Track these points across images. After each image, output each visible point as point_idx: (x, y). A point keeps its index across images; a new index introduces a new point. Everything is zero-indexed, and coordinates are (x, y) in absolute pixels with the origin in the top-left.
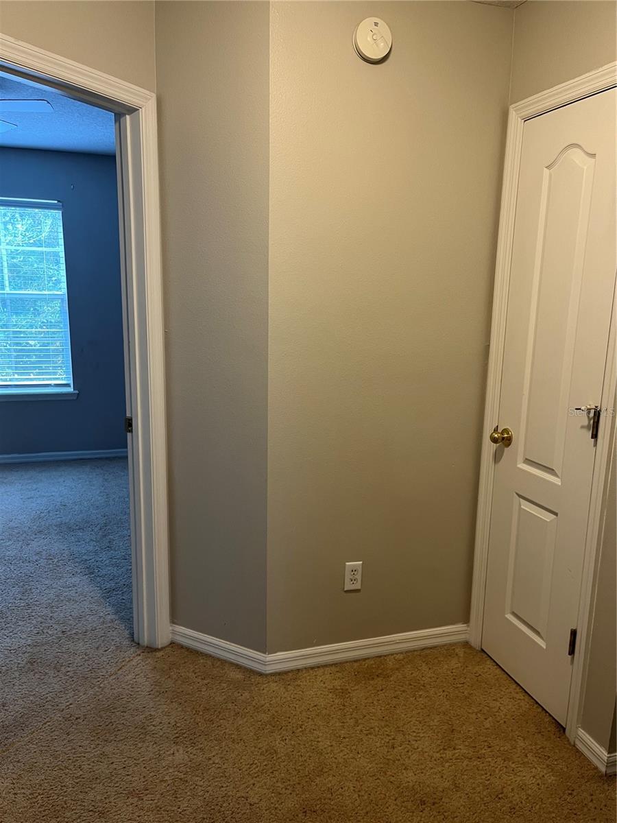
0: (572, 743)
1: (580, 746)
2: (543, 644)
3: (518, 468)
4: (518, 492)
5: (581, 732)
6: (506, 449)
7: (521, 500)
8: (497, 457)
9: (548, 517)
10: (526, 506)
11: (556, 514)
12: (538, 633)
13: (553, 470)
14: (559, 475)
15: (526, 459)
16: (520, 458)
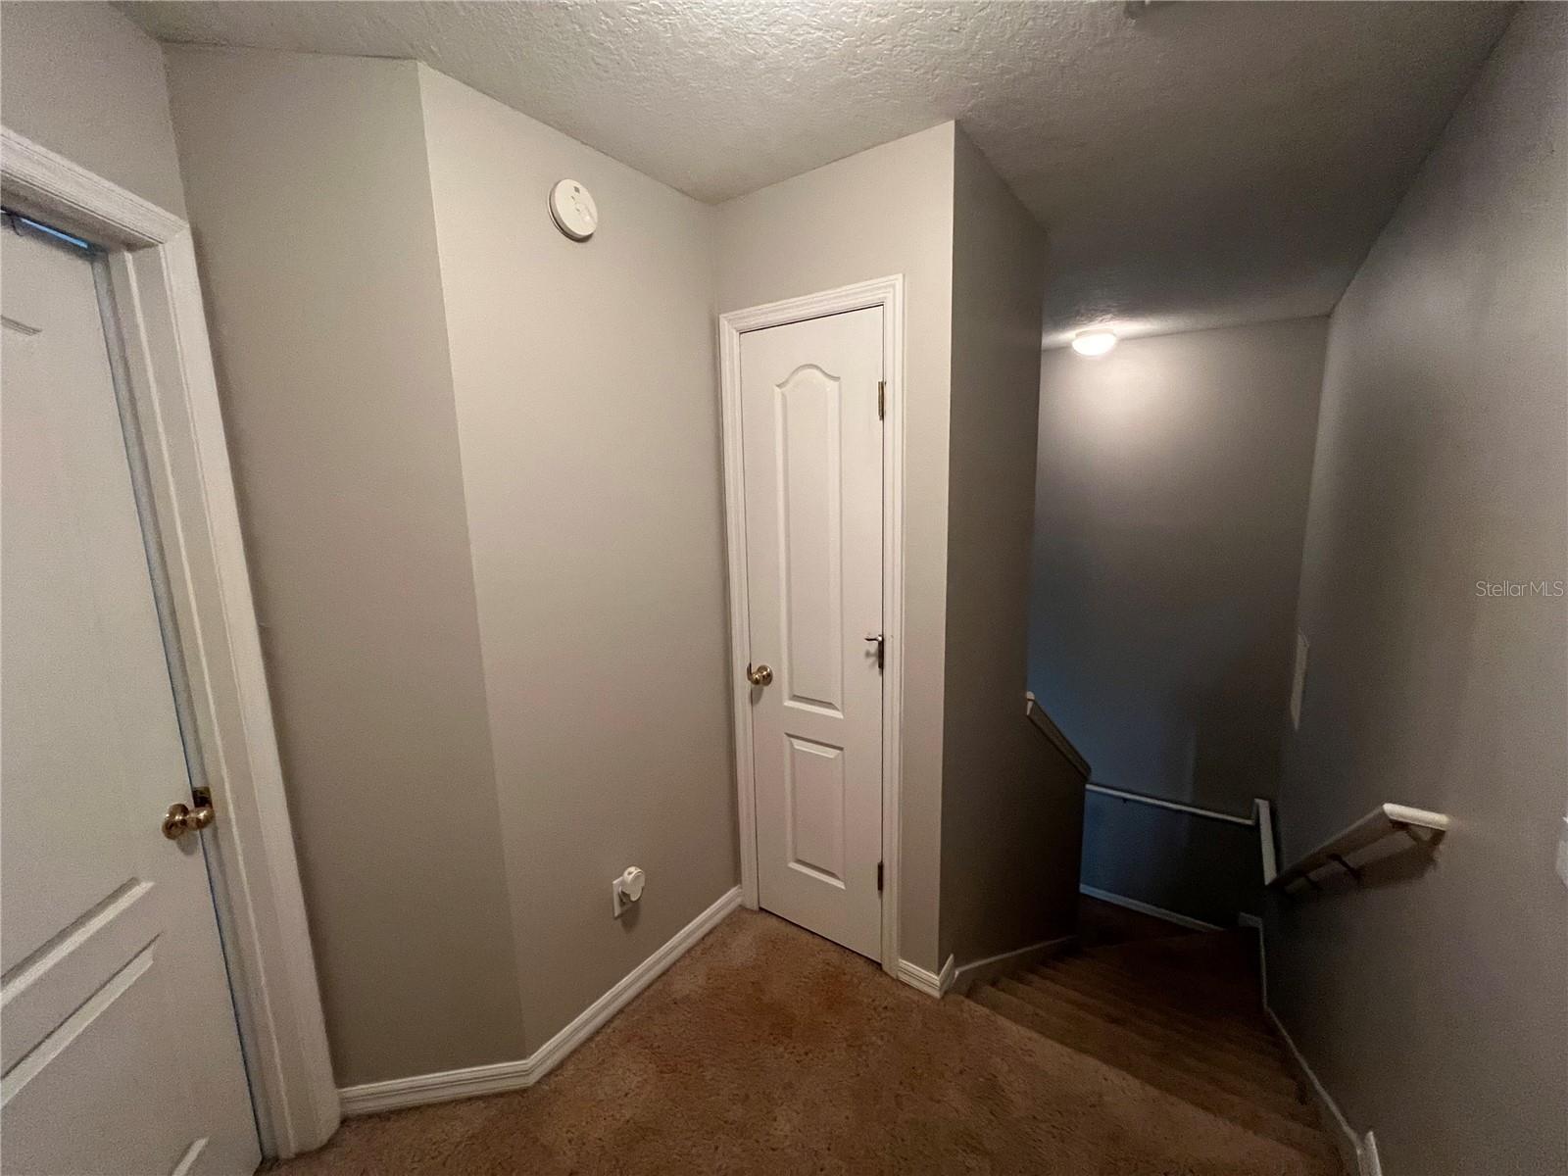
0: (895, 977)
1: (904, 978)
2: (840, 885)
3: (785, 707)
4: (788, 732)
5: (904, 963)
6: (766, 688)
7: (792, 739)
8: (754, 699)
9: (831, 753)
10: (799, 745)
11: (841, 749)
12: (832, 875)
13: (831, 704)
14: (839, 708)
15: (795, 696)
16: (786, 693)
